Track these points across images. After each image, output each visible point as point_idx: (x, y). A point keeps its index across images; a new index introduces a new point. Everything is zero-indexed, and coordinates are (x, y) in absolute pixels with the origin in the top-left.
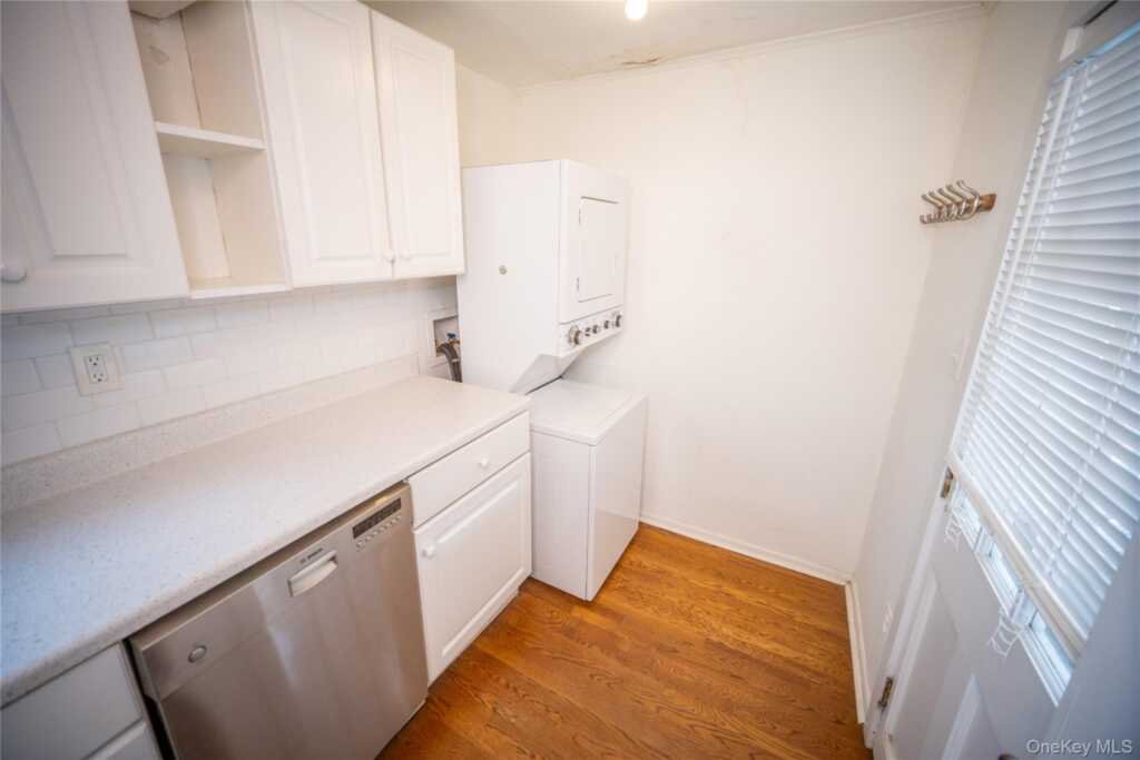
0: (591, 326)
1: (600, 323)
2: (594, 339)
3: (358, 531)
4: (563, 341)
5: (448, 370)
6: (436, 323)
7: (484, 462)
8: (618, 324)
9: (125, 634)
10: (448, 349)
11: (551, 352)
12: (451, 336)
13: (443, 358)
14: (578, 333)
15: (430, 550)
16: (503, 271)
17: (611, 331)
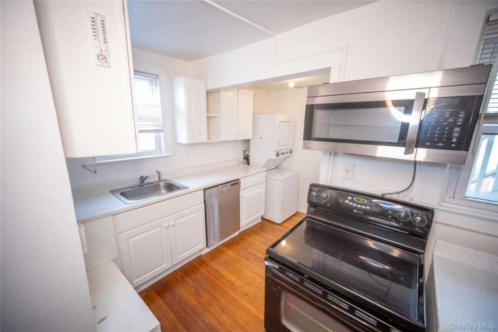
0: (283, 152)
1: (286, 152)
2: (283, 156)
3: (232, 185)
4: (275, 155)
5: (246, 163)
6: (244, 151)
7: (255, 180)
8: (291, 153)
9: (204, 188)
10: (247, 158)
11: (272, 158)
12: (247, 155)
13: (245, 160)
14: (278, 154)
15: (243, 195)
16: (261, 138)
17: (289, 155)
